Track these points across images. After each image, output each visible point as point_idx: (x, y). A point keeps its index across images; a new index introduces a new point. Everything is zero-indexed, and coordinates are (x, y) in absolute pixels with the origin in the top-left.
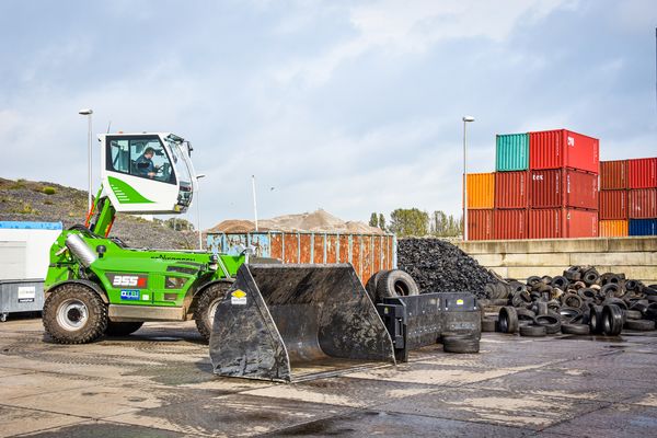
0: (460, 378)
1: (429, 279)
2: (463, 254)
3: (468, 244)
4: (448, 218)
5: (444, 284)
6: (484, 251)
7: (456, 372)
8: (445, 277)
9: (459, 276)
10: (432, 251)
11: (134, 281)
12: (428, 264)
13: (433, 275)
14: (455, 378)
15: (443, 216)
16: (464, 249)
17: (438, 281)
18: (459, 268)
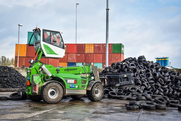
0: (24, 116)
1: (4, 80)
2: (17, 72)
3: (18, 69)
4: (7, 59)
5: (10, 82)
6: (24, 71)
7: (21, 114)
8: (10, 80)
9: (16, 79)
10: (5, 70)
11: (73, 81)
12: (4, 75)
13: (6, 79)
14: (22, 116)
15: (5, 58)
16: (17, 70)
17: (8, 81)
18: (15, 77)
